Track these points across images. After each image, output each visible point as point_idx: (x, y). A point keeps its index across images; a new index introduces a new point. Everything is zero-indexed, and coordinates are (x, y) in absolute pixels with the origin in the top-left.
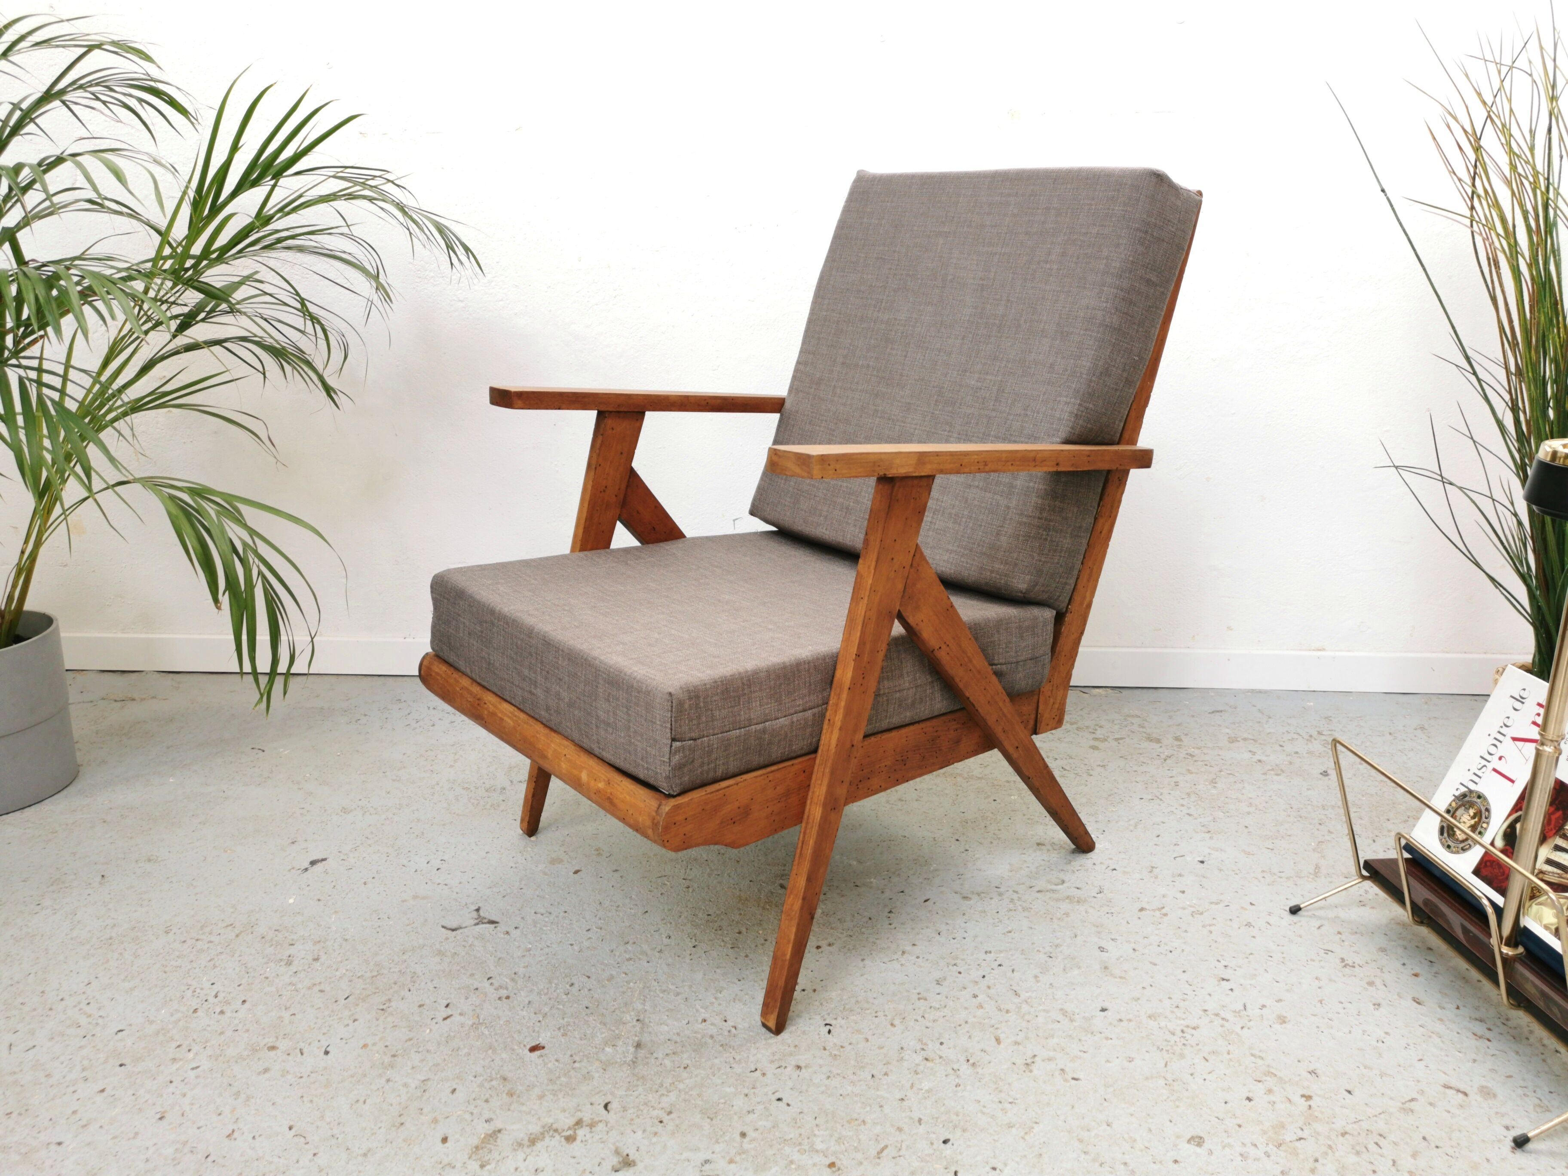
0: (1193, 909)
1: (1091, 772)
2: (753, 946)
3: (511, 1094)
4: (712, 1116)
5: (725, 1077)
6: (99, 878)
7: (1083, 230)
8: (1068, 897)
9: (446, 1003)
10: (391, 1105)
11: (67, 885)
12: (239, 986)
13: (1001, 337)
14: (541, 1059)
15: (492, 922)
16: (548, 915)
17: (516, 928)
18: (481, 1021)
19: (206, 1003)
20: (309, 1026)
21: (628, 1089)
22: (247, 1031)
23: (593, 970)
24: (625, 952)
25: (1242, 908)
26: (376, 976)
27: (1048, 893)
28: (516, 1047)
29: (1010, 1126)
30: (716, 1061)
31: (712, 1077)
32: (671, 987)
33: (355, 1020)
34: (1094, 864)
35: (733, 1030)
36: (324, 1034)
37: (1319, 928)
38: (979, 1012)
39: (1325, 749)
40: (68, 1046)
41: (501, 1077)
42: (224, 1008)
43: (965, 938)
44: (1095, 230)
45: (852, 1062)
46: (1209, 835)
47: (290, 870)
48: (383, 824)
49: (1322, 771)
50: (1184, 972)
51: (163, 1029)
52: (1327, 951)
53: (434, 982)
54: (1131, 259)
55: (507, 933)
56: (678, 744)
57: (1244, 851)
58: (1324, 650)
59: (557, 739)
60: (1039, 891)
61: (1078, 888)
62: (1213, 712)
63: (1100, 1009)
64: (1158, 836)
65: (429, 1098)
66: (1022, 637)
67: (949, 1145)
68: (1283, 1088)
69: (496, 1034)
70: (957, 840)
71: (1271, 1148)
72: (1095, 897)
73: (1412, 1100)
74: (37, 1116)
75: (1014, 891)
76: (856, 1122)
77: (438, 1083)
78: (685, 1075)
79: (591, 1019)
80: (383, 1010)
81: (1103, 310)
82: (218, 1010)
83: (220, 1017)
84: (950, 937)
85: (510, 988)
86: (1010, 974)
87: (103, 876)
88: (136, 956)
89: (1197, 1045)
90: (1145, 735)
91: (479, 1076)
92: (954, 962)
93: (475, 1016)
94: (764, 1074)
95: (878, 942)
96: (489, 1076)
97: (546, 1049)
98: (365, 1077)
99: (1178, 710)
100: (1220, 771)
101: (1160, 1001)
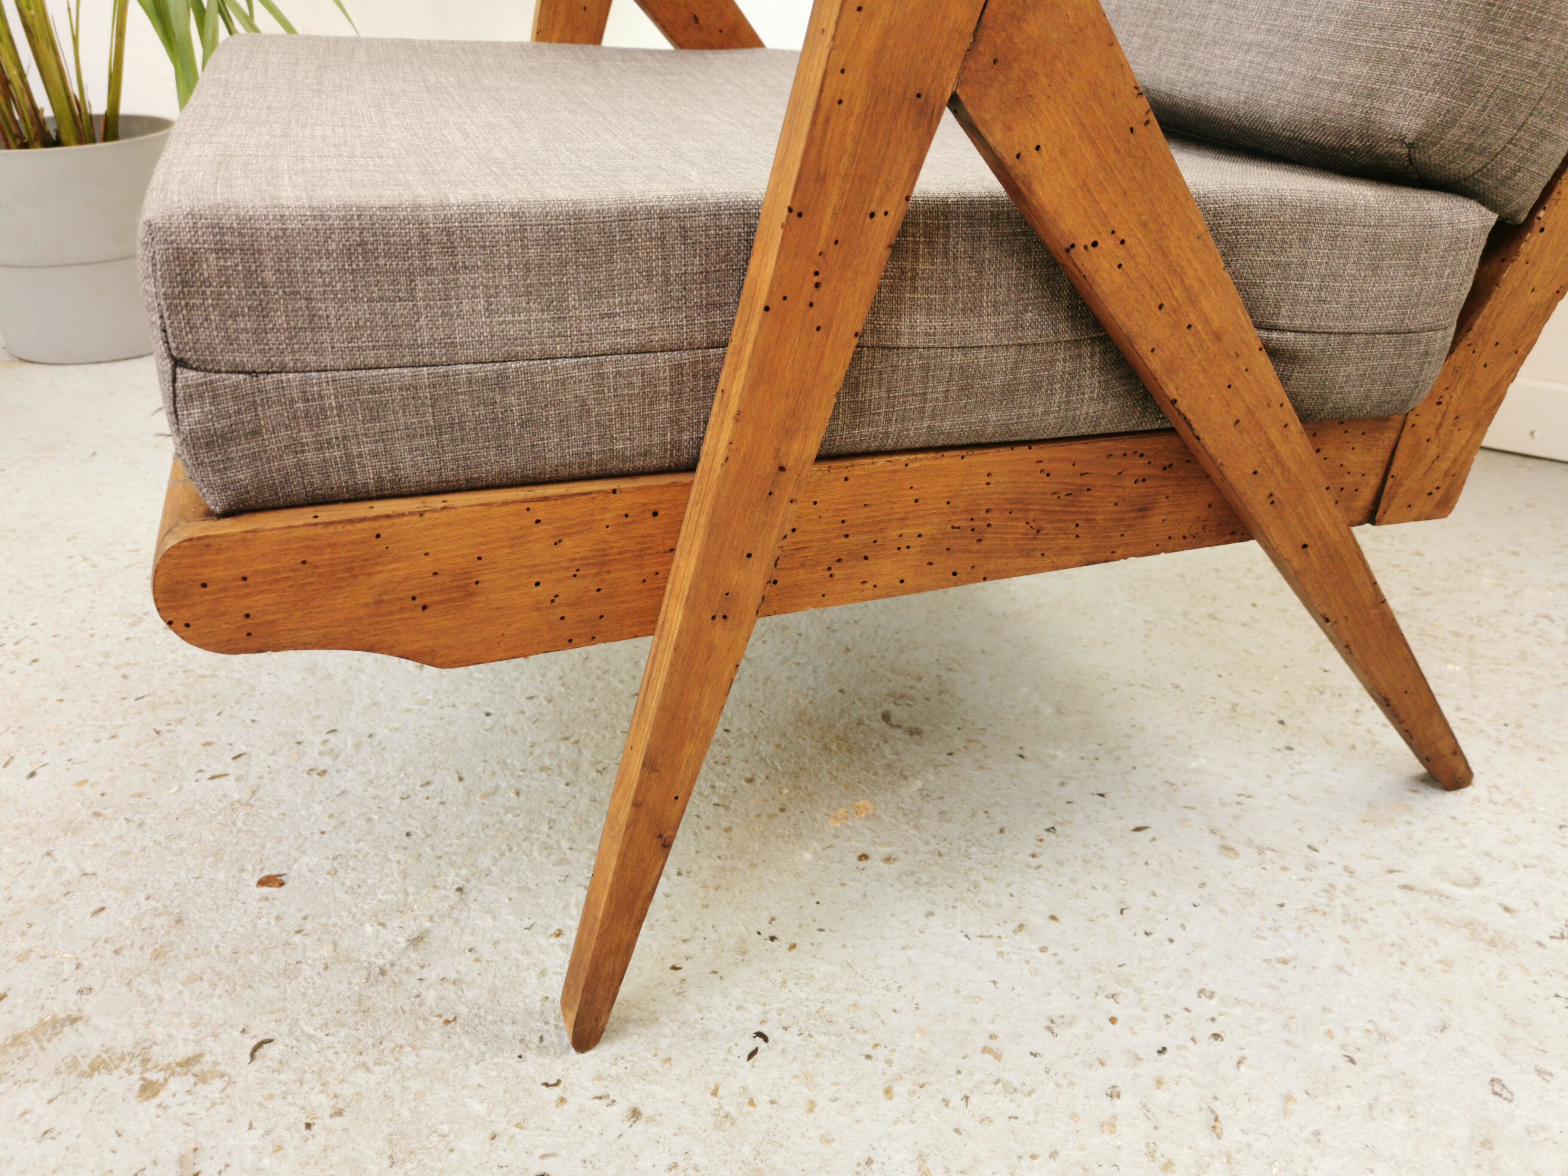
3: (159, 955)
5: (494, 1074)
6: (87, 455)
8: (1470, 924)
9: (241, 750)
11: (53, 455)
12: (54, 636)
14: (262, 904)
18: (252, 800)
21: (323, 1026)
23: (479, 768)
24: (551, 753)
27: (1426, 897)
28: (249, 867)
30: (509, 1030)
31: (473, 1066)
33: (114, 737)
36: (62, 743)
38: (1100, 1140)
41: (180, 913)
43: (1171, 941)
45: (746, 1151)
53: (262, 712)
60: (1406, 887)
61: (1506, 909)
65: (57, 910)
69: (248, 831)
70: (1282, 722)
72: (1541, 945)
75: (1346, 869)
77: (95, 888)
79: (397, 857)
80: (158, 733)
84: (1142, 928)
85: (340, 759)
86: (1228, 1065)
91: (154, 899)
92: (1114, 989)
93: (255, 788)
94: (562, 1100)
95: (985, 885)
96: (165, 906)
97: (283, 888)
98: (30, 834)
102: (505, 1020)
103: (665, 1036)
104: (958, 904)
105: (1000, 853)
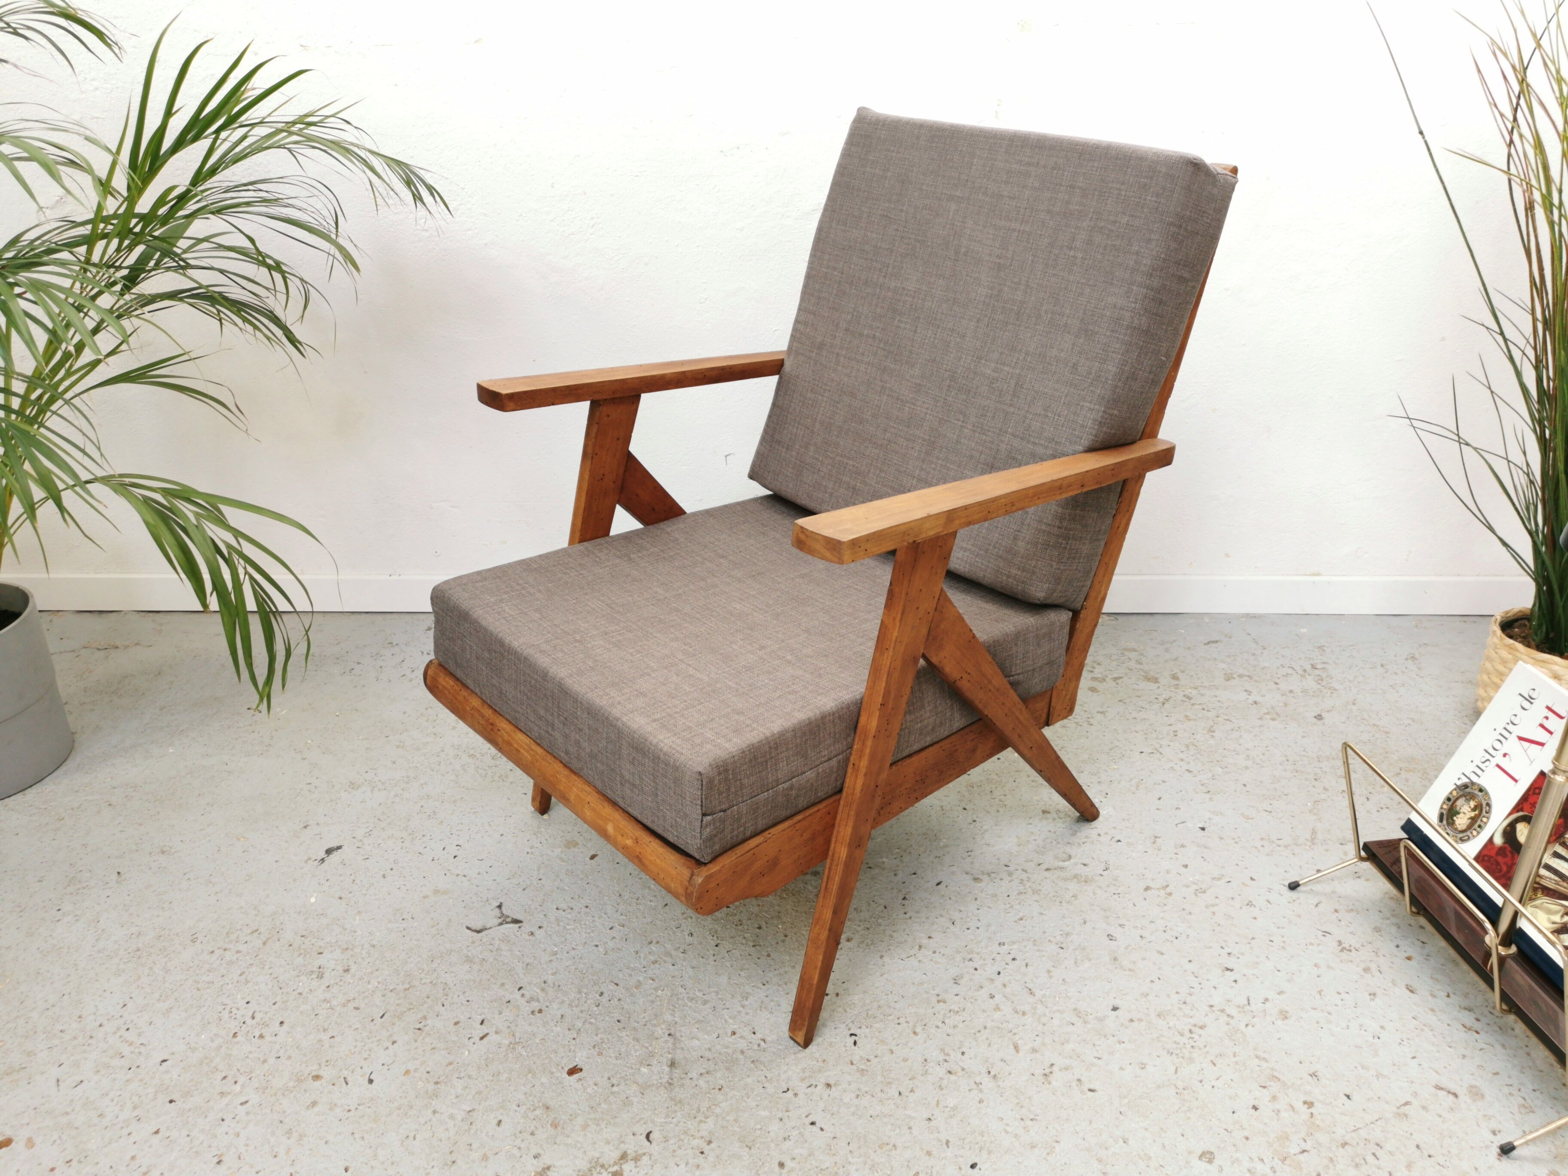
0: (1195, 887)
2: (774, 943)
3: (555, 1125)
4: (749, 1144)
5: (759, 1098)
6: (115, 876)
7: (1112, 218)
8: (1075, 876)
9: (480, 1019)
10: (441, 1140)
11: (84, 885)
12: (274, 1004)
13: (1019, 326)
14: (580, 1083)
15: (516, 921)
16: (569, 911)
17: (540, 927)
18: (517, 1040)
19: (245, 1025)
20: (350, 1050)
21: (667, 1116)
22: (289, 1058)
23: (621, 976)
24: (650, 953)
25: (1243, 884)
26: (408, 989)
27: (1056, 871)
28: (554, 1070)
29: (1033, 1147)
30: (749, 1080)
31: (747, 1100)
32: (697, 993)
33: (394, 1043)
34: (1099, 835)
35: (762, 1043)
36: (365, 1059)
37: (1317, 905)
38: (997, 1015)
39: (1319, 686)
40: (115, 1080)
41: (543, 1105)
42: (263, 1031)
43: (978, 928)
44: (1125, 220)
45: (879, 1078)
46: (1208, 796)
47: (306, 862)
48: (393, 802)
49: (1316, 714)
50: (1190, 961)
51: (206, 1058)
52: (1326, 933)
53: (467, 994)
54: (1163, 256)
55: (532, 934)
56: (709, 818)
57: (1242, 814)
58: (1319, 574)
59: (579, 783)
60: (1047, 870)
61: (1085, 865)
62: (1208, 643)
63: (1111, 1007)
64: (1160, 799)
65: (476, 1132)
66: (1039, 645)
67: (976, 1170)
68: (1286, 1094)
69: (533, 1055)
70: (965, 809)
71: (1277, 1163)
72: (1101, 875)
73: (1407, 1103)
74: (97, 1163)
75: (1023, 870)
76: (890, 1147)
77: (483, 1114)
78: (720, 1097)
79: (624, 1034)
80: (419, 1029)
81: (1131, 311)
82: (257, 1034)
83: (260, 1041)
84: (964, 927)
85: (541, 1000)
86: (1023, 968)
87: (119, 873)
88: (167, 971)
89: (1205, 1046)
90: (1143, 673)
91: (522, 1105)
92: (969, 957)
93: (510, 1034)
94: (796, 1095)
95: (894, 934)
96: (532, 1105)
97: (584, 1071)
98: (412, 1108)
99: (1174, 641)
100: (1218, 717)
101: (1168, 996)
104: (890, 948)
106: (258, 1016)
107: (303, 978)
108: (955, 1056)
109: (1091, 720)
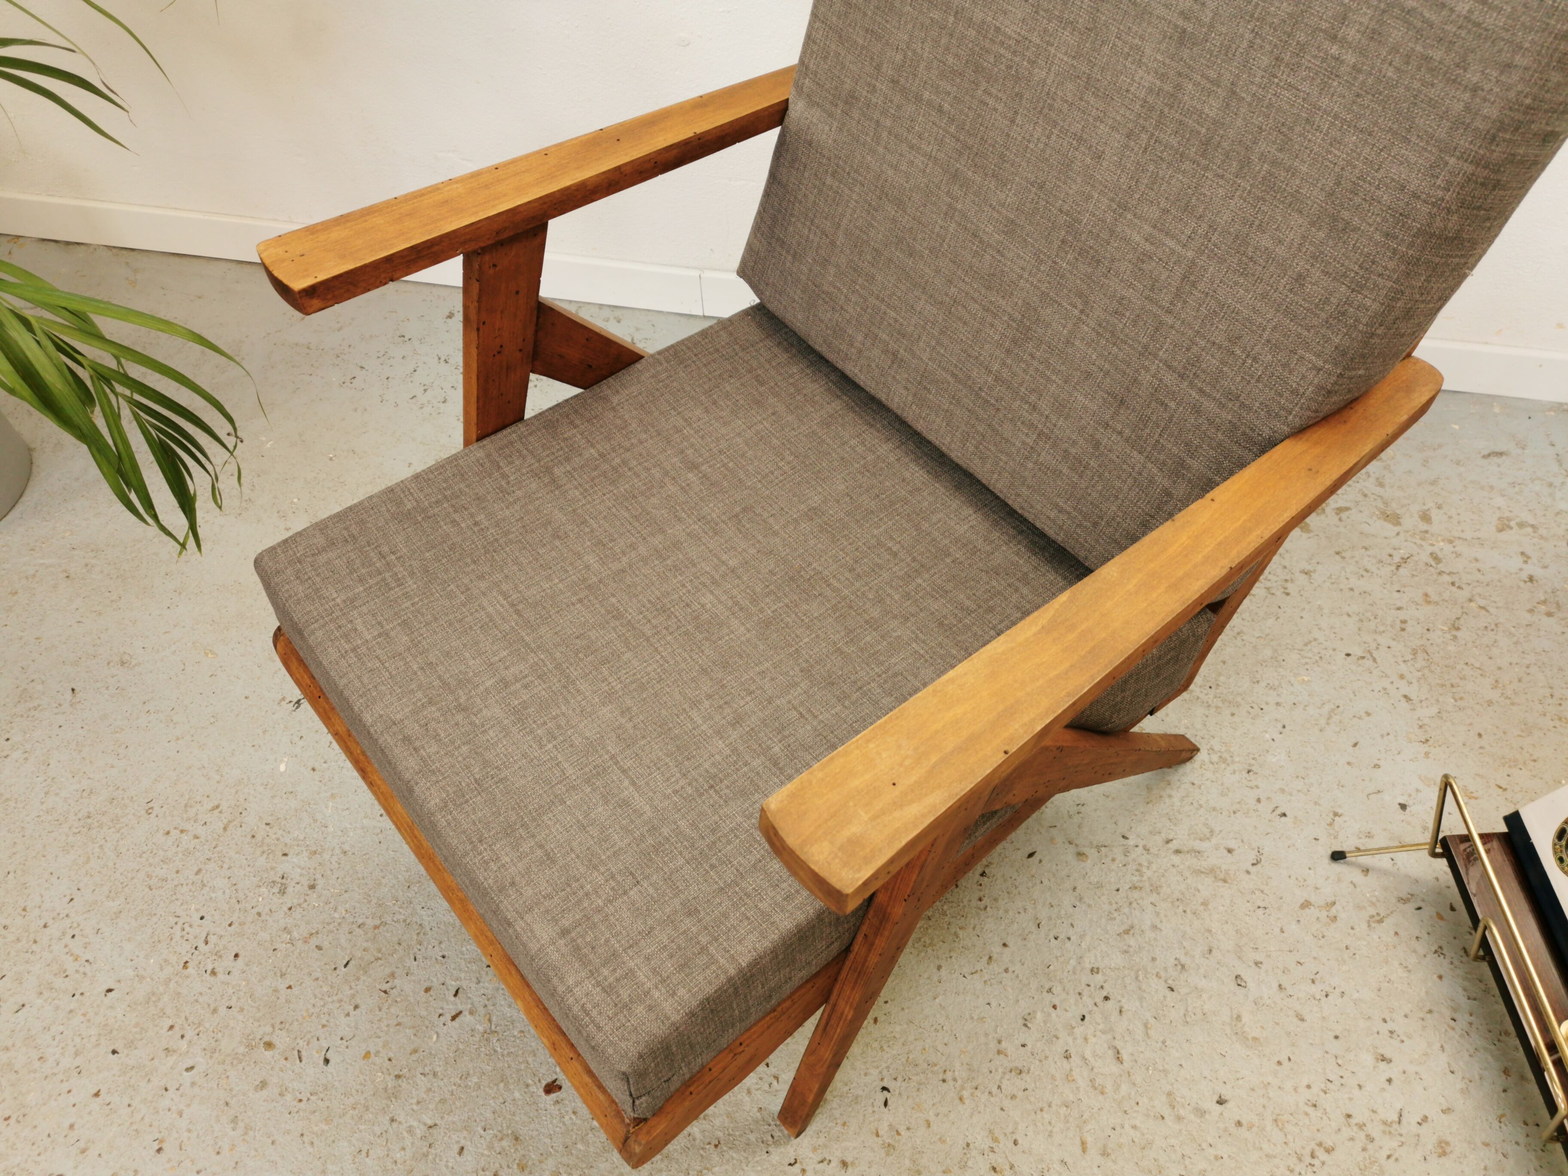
1: (1291, 587)
5: (759, 1168)
6: (69, 695)
8: (1213, 869)
9: (454, 987)
10: (396, 1163)
11: (35, 703)
12: (230, 925)
14: (557, 1107)
18: (493, 1027)
19: (196, 952)
20: (307, 1010)
22: (242, 1010)
26: (378, 927)
27: (1188, 856)
28: (530, 1082)
30: (752, 1137)
31: (746, 1168)
33: (356, 1007)
34: (1259, 801)
35: (775, 1083)
36: (324, 1026)
40: (57, 1008)
41: (513, 1133)
42: (216, 964)
43: (1069, 939)
45: (907, 1163)
46: (1424, 748)
47: (279, 703)
50: (1336, 1037)
51: (153, 994)
53: (443, 946)
60: (1178, 852)
61: (1229, 851)
62: (1489, 455)
63: (1218, 1098)
64: (1355, 745)
65: (434, 1159)
69: (509, 1054)
72: (1248, 872)
74: (35, 1127)
75: (1144, 848)
77: (445, 1133)
80: (385, 992)
82: (209, 968)
83: (212, 979)
84: (1052, 935)
86: (1115, 1016)
87: (73, 690)
88: (119, 854)
90: (1380, 505)
91: (489, 1129)
92: (1049, 984)
93: (488, 1017)
95: (960, 933)
96: (499, 1131)
97: (563, 1090)
98: (367, 1110)
99: (1440, 446)
100: (1471, 600)
101: (1295, 1089)
102: (747, 1132)
103: (836, 1109)
104: (952, 954)
105: (962, 905)
106: (212, 939)
107: (263, 890)
108: (1005, 1144)
109: (1289, 585)
